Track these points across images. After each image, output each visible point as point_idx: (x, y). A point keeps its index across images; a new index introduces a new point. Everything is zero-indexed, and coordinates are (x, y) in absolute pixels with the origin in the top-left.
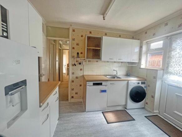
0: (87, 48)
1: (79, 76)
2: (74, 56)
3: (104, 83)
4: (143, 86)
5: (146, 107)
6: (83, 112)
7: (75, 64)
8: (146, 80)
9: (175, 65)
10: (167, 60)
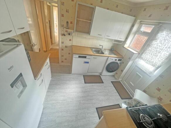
0: (77, 20)
1: (68, 45)
2: (63, 25)
3: (88, 57)
4: (119, 62)
5: (115, 76)
6: (70, 74)
7: (64, 34)
8: (123, 58)
9: (149, 54)
10: (146, 47)
